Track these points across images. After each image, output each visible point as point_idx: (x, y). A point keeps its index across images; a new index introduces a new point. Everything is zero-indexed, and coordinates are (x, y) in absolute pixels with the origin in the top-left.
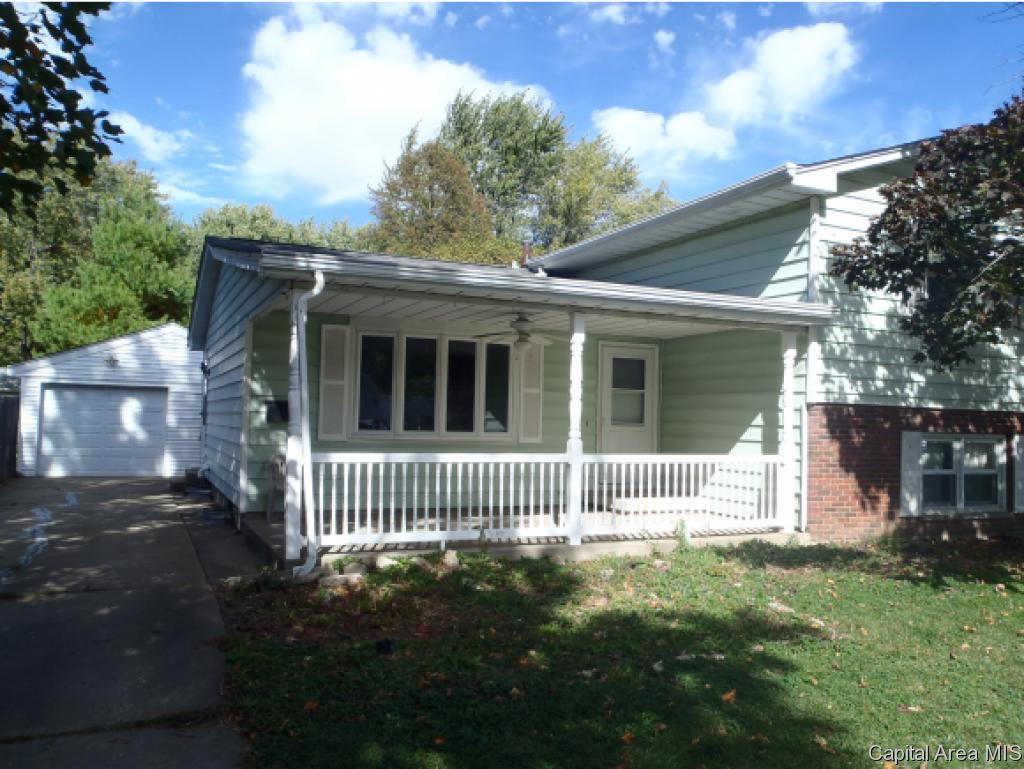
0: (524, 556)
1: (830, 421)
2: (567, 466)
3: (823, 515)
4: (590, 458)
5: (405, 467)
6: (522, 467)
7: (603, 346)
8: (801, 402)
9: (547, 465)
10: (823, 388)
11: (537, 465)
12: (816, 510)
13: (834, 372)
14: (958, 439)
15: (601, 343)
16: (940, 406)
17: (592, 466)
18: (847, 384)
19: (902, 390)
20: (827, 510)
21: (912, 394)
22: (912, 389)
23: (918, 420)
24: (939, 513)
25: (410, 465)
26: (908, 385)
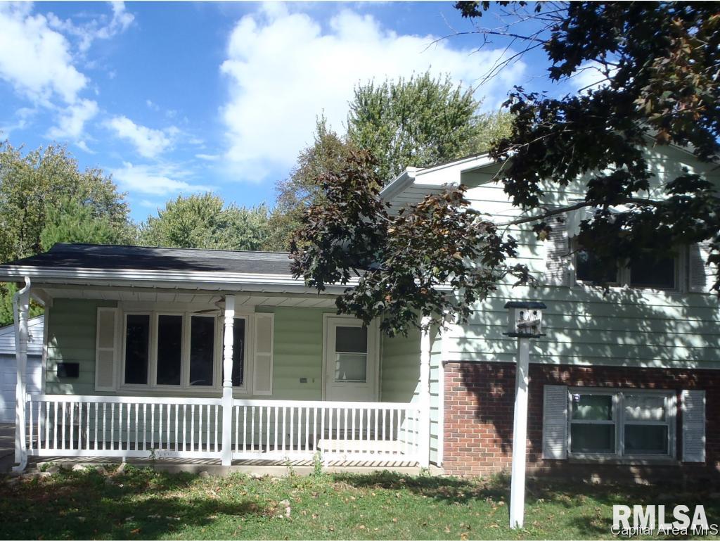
0: (183, 471)
1: (464, 376)
2: (221, 408)
3: (458, 454)
4: (238, 403)
5: (97, 405)
6: (185, 407)
7: (328, 317)
8: (437, 360)
9: (205, 407)
10: (461, 348)
11: (197, 407)
12: (450, 450)
13: (470, 335)
14: (617, 393)
15: (325, 315)
16: (587, 364)
17: (241, 408)
18: (484, 345)
19: (545, 349)
20: (461, 450)
21: (554, 353)
22: (556, 348)
23: (565, 376)
24: (591, 458)
25: (101, 405)
26: (552, 345)
